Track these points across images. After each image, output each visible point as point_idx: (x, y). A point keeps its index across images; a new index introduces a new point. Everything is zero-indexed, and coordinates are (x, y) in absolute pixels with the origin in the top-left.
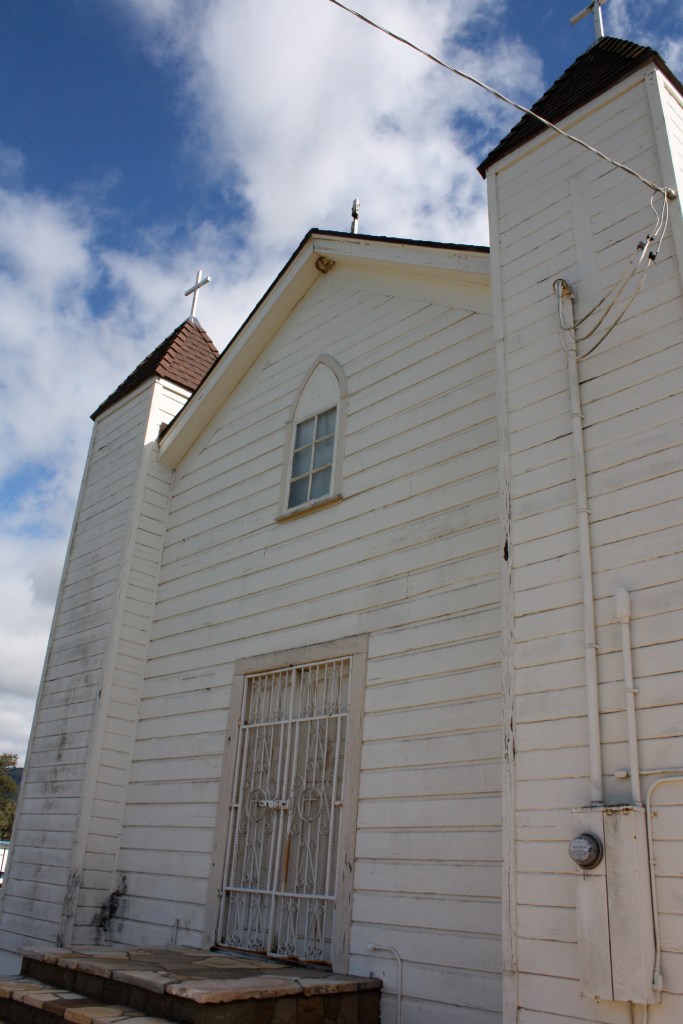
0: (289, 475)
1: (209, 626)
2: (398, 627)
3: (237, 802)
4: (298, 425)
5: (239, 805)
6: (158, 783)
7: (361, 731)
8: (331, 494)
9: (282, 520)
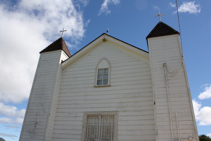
0: (97, 79)
1: (76, 104)
2: (125, 111)
3: (86, 139)
4: (98, 70)
5: (87, 140)
6: (62, 134)
7: (118, 128)
8: (108, 84)
9: (95, 87)
